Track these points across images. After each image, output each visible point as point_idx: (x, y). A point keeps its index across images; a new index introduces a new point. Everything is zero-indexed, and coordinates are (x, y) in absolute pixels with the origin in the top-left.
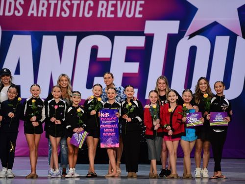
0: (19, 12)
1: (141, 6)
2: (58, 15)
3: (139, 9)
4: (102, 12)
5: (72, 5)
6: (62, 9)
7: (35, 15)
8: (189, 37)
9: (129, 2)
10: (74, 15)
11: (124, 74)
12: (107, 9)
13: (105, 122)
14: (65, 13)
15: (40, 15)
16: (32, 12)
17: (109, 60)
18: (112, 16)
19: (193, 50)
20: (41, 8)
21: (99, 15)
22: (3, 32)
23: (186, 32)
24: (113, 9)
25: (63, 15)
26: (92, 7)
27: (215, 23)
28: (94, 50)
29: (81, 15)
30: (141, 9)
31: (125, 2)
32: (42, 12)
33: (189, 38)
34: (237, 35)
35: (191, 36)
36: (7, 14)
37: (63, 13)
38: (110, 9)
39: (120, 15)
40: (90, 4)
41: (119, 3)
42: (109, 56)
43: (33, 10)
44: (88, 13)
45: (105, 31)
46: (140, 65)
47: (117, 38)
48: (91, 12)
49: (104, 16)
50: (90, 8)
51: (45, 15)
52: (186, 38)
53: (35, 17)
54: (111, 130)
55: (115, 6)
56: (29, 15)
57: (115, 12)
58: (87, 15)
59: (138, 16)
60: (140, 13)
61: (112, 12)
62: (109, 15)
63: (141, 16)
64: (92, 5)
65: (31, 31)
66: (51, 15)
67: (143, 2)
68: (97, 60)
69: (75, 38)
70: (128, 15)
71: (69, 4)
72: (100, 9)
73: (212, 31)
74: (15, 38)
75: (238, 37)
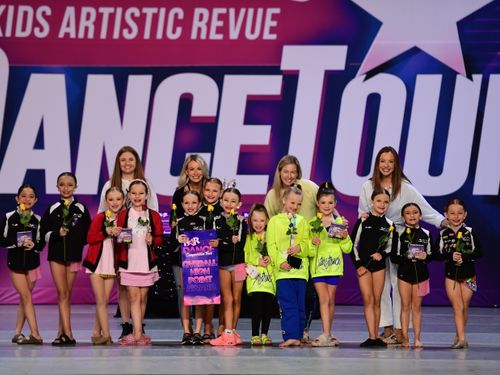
0: (42, 30)
1: (274, 17)
2: (116, 35)
3: (270, 23)
4: (199, 29)
5: (144, 16)
6: (124, 25)
7: (73, 35)
8: (365, 76)
9: (251, 11)
10: (147, 35)
11: (243, 147)
12: (209, 24)
13: (192, 255)
14: (130, 31)
15: (81, 35)
16: (68, 30)
17: (214, 121)
18: (220, 37)
19: (373, 102)
20: (83, 23)
21: (194, 36)
22: (11, 68)
23: (359, 67)
24: (221, 24)
25: (127, 35)
26: (180, 20)
27: (415, 50)
28: (186, 101)
29: (159, 36)
30: (274, 24)
31: (243, 11)
32: (87, 29)
33: (366, 79)
34: (456, 73)
35: (370, 75)
36: (19, 34)
37: (125, 32)
38: (216, 23)
39: (234, 34)
40: (176, 15)
41: (232, 11)
42: (213, 114)
43: (68, 25)
44: (174, 32)
45: (207, 65)
46: (272, 131)
47: (228, 79)
48: (179, 30)
49: (203, 36)
50: (177, 22)
51: (91, 35)
52: (359, 78)
53: (72, 39)
54: (204, 270)
55: (224, 17)
56: (61, 35)
57: (223, 30)
58: (171, 36)
59: (267, 36)
60: (272, 30)
61: (219, 30)
62: (214, 36)
63: (274, 37)
64: (181, 16)
65: (65, 66)
66: (103, 35)
67: (277, 11)
68: (191, 121)
69: (148, 79)
70: (249, 36)
71: (137, 13)
72: (196, 24)
73: (409, 64)
74: (35, 79)
75: (458, 76)
